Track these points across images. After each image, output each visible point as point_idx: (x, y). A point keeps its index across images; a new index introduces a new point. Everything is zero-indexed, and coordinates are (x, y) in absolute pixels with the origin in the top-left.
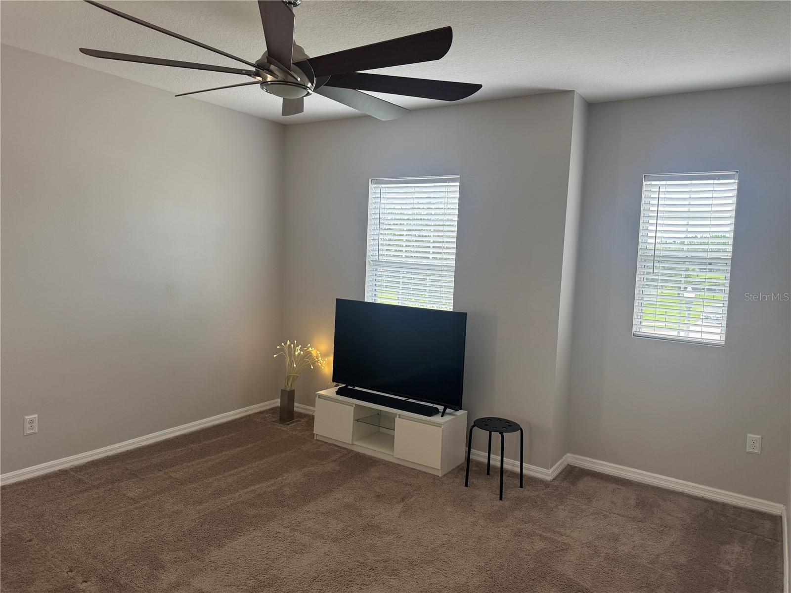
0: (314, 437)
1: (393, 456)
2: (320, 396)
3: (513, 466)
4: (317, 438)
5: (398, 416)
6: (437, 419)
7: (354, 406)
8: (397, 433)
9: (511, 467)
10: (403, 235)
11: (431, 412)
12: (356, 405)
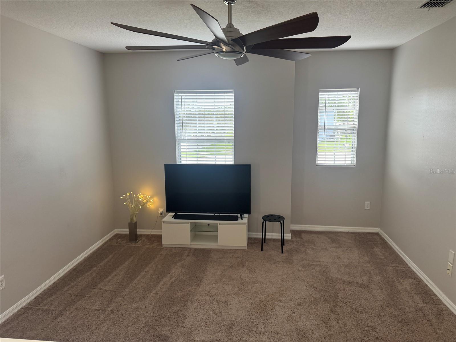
0: (162, 246)
1: (218, 245)
2: (164, 222)
3: (272, 236)
4: (165, 246)
5: (219, 224)
6: (240, 221)
7: (189, 223)
8: (219, 233)
9: (271, 237)
10: (196, 120)
11: (235, 219)
12: (190, 223)
